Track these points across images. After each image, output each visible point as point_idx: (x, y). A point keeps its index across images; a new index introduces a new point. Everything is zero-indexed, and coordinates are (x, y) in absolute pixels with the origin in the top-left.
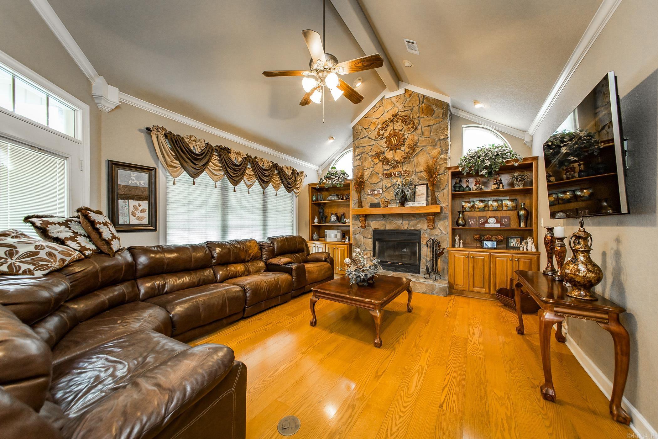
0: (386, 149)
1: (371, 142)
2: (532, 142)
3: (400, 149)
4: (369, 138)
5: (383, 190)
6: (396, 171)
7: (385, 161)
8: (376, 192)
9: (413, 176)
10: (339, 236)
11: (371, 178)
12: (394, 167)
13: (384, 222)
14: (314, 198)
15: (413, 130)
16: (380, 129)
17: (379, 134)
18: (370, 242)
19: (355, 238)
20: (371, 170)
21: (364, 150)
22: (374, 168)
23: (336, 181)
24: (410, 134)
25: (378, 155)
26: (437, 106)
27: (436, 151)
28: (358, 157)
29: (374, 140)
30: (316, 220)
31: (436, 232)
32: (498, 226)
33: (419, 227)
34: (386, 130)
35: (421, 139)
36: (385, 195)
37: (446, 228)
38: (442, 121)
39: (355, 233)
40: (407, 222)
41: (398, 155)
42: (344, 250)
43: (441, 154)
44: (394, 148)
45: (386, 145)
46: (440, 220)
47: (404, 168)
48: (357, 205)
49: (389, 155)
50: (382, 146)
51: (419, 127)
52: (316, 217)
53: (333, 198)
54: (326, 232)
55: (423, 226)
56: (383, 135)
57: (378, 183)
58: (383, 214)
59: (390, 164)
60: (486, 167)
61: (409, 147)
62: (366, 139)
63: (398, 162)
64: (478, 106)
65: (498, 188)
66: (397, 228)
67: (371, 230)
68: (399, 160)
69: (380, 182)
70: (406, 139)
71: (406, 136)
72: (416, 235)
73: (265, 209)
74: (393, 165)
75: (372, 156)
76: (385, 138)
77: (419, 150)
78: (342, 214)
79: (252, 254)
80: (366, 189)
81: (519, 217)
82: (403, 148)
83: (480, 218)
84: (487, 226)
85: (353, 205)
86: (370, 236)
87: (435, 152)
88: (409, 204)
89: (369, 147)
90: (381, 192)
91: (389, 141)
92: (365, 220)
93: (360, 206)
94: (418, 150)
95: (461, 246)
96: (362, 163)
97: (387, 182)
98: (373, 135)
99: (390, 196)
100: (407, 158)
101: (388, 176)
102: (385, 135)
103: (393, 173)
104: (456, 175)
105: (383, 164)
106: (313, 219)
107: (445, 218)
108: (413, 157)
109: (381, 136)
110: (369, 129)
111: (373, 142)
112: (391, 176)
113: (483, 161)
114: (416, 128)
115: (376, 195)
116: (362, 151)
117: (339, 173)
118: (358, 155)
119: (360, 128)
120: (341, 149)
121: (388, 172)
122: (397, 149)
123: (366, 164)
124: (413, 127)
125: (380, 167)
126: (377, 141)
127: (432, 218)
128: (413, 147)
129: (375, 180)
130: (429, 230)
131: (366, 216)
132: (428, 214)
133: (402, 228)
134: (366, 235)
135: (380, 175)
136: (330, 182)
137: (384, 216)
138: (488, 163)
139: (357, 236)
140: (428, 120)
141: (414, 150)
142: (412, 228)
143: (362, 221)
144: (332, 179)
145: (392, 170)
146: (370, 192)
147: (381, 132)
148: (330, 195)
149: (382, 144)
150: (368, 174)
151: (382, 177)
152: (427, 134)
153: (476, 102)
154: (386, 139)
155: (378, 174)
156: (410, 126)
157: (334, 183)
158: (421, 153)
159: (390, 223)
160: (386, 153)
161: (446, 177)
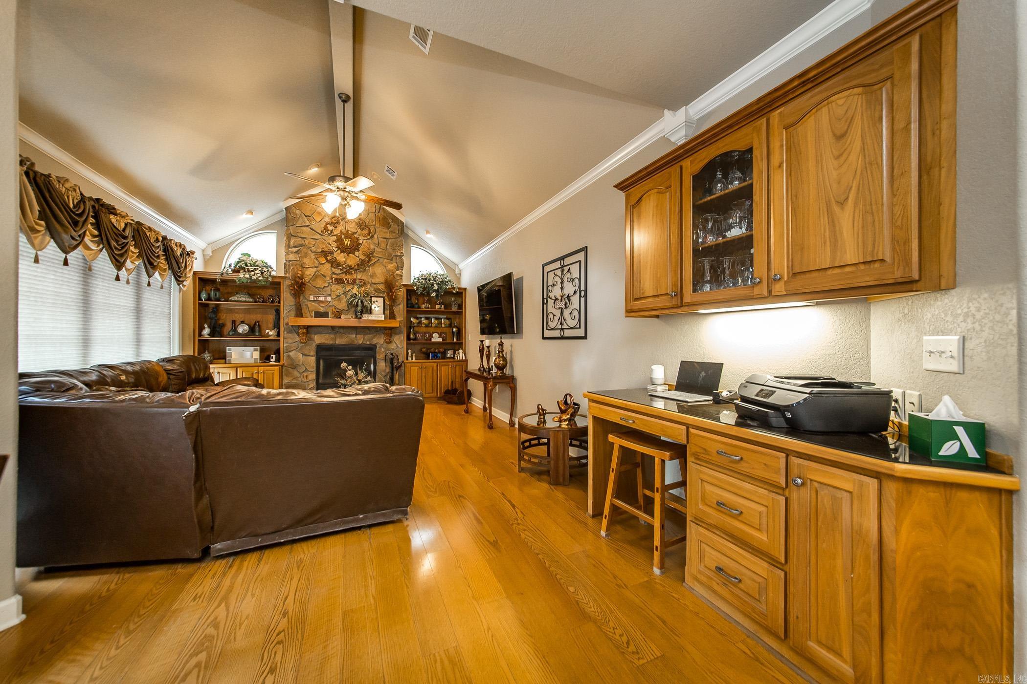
0: (336, 249)
1: (315, 234)
2: (460, 274)
3: (354, 254)
4: (312, 229)
5: (332, 297)
6: (349, 277)
7: (335, 263)
8: (322, 299)
9: (369, 287)
10: (257, 355)
11: (314, 280)
12: (346, 273)
13: (332, 336)
14: (204, 296)
15: (369, 237)
16: (328, 224)
17: (326, 228)
18: (312, 360)
19: (289, 356)
20: (315, 270)
21: (303, 242)
22: (318, 269)
23: (257, 275)
24: (365, 241)
25: (325, 254)
26: (393, 221)
27: (392, 265)
28: (294, 250)
29: (320, 234)
30: (206, 331)
31: (393, 346)
32: (440, 340)
33: (375, 341)
34: (336, 227)
35: (377, 249)
36: (335, 303)
37: (401, 342)
38: (397, 238)
39: (289, 350)
40: (362, 336)
41: (352, 260)
42: (273, 374)
43: (397, 270)
44: (350, 250)
45: (336, 244)
46: (396, 334)
47: (359, 276)
48: (293, 313)
49: (341, 257)
50: (330, 245)
51: (376, 236)
52: (206, 326)
53: (244, 299)
54: (230, 350)
55: (379, 340)
56: (332, 231)
57: (324, 287)
58: (331, 326)
59: (341, 268)
60: (435, 291)
61: (364, 254)
62: (308, 229)
63: (350, 267)
64: (428, 236)
65: (440, 308)
66: (350, 342)
67: (314, 345)
68: (353, 266)
69: (328, 286)
70: (361, 244)
71: (361, 242)
72: (372, 348)
73: (138, 312)
74: (345, 270)
75: (315, 253)
76: (335, 235)
77: (376, 260)
78: (255, 323)
79: (162, 384)
80: (307, 293)
81: (453, 333)
82: (357, 253)
83: (425, 333)
84: (433, 340)
85: (285, 312)
86: (313, 353)
87: (391, 266)
88: (366, 317)
89: (312, 240)
90: (329, 299)
91: (339, 241)
92: (308, 333)
93: (299, 314)
94: (374, 260)
95: (414, 359)
96: (301, 258)
97: (338, 289)
98: (319, 227)
99: (343, 305)
100: (362, 265)
101: (339, 281)
102: (335, 233)
103: (346, 279)
104: (410, 292)
105: (332, 266)
106: (201, 329)
107: (400, 333)
108: (369, 267)
109: (329, 232)
110: (311, 218)
111: (319, 237)
112: (343, 282)
113: (432, 285)
114: (372, 237)
115: (322, 302)
116: (301, 243)
117: (260, 265)
118: (295, 247)
119: (298, 212)
120: (255, 227)
121: (338, 277)
122: (350, 253)
123: (306, 261)
124: (369, 234)
125: (326, 268)
126: (324, 236)
127: (389, 332)
128: (369, 256)
129: (320, 283)
130: (385, 344)
131: (308, 328)
132: (386, 328)
133: (356, 342)
134: (306, 353)
135: (328, 279)
136: (247, 276)
137: (333, 328)
138: (436, 287)
139: (291, 354)
140: (385, 232)
141: (370, 260)
142: (368, 343)
143: (303, 333)
144: (249, 271)
145: (343, 275)
146: (313, 297)
147: (330, 228)
148: (237, 293)
149: (330, 242)
150: (310, 275)
151: (331, 281)
152: (383, 245)
153: (428, 232)
154: (335, 237)
155: (325, 277)
156: (366, 232)
157: (254, 277)
158: (377, 264)
159: (341, 337)
160: (335, 254)
161: (402, 294)
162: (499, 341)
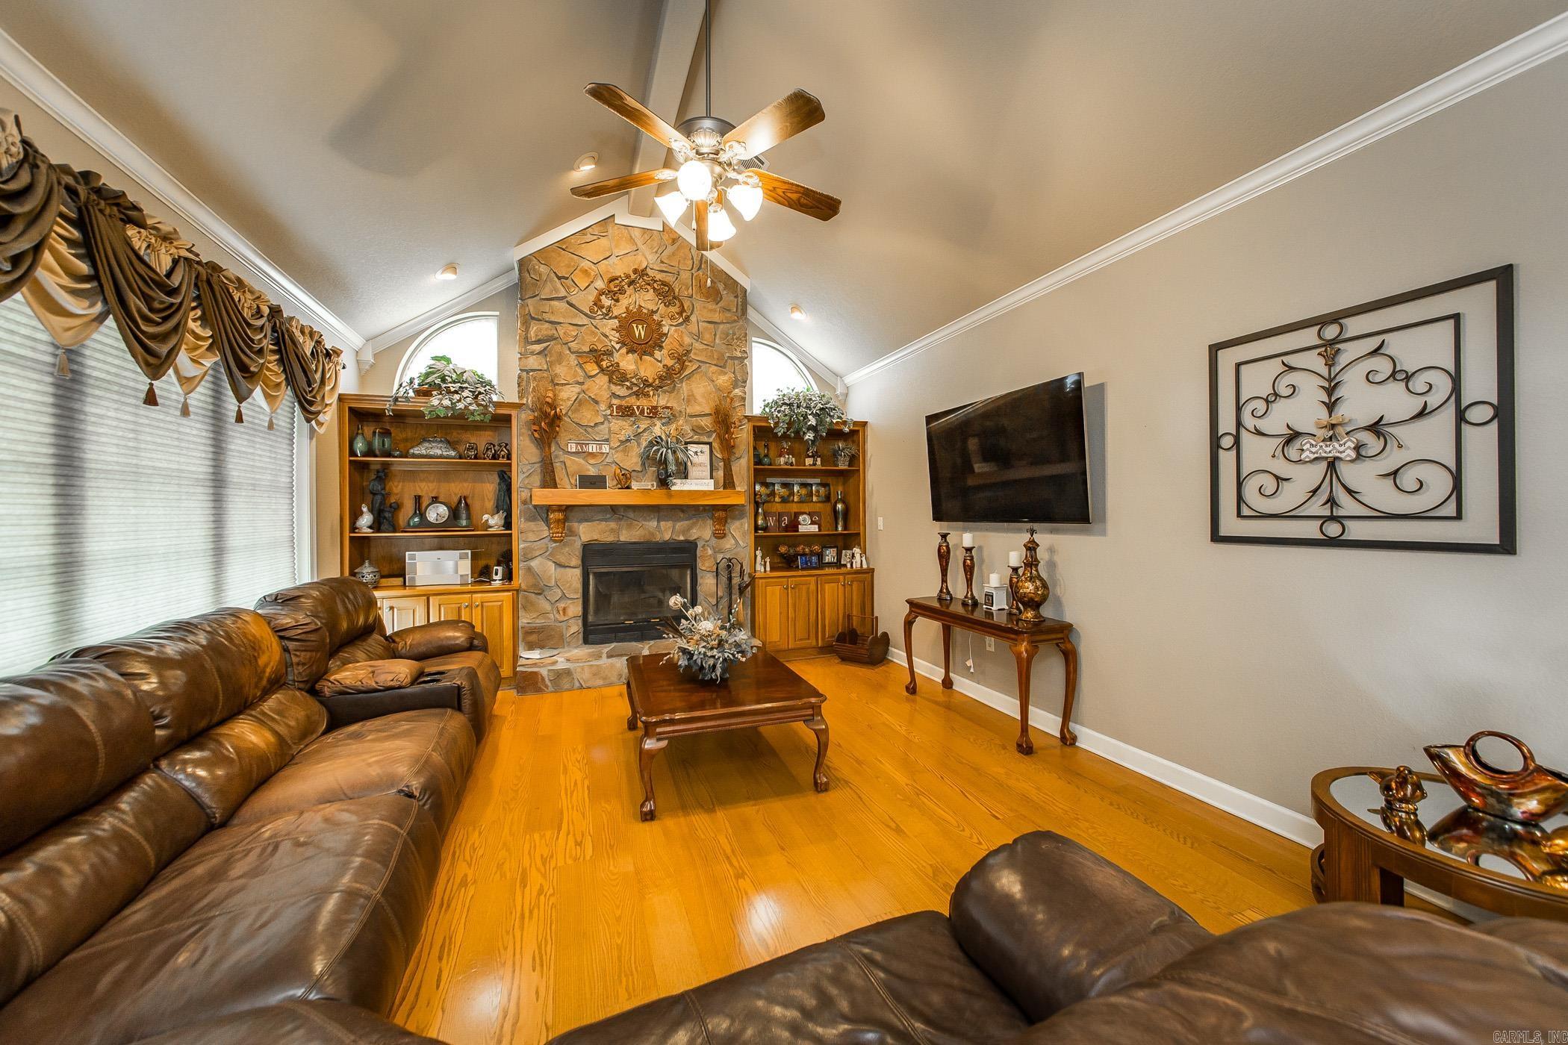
0: (617, 346)
1: (576, 316)
2: (847, 395)
3: (652, 355)
4: (571, 305)
5: (612, 445)
6: (643, 402)
7: (616, 375)
8: (592, 448)
9: (681, 422)
10: (466, 567)
11: (576, 411)
12: (637, 394)
13: (613, 525)
14: (360, 446)
15: (681, 320)
16: (602, 293)
17: (597, 303)
18: (575, 576)
19: (529, 569)
20: (577, 389)
21: (555, 332)
22: (585, 387)
23: (464, 402)
24: (674, 328)
25: (597, 355)
26: (726, 287)
27: (726, 378)
28: (538, 348)
29: (586, 315)
30: (366, 520)
31: (728, 543)
32: (815, 528)
33: (694, 534)
34: (617, 301)
35: (697, 345)
36: (618, 457)
37: (744, 534)
38: (735, 321)
39: (529, 556)
40: (670, 524)
41: (649, 368)
42: (501, 607)
43: (734, 388)
44: (643, 348)
45: (617, 335)
46: (734, 518)
47: (662, 400)
48: (537, 479)
49: (628, 362)
50: (606, 336)
51: (693, 318)
52: (365, 509)
53: (439, 452)
54: (413, 558)
55: (702, 532)
56: (609, 309)
57: (596, 424)
58: (611, 506)
59: (628, 384)
60: (812, 428)
61: (671, 356)
62: (563, 305)
63: (646, 383)
64: (797, 315)
65: (814, 464)
66: (647, 538)
67: (578, 545)
68: (650, 381)
69: (602, 423)
70: (666, 335)
71: (665, 330)
72: (685, 554)
74: (635, 389)
75: (579, 354)
76: (616, 317)
77: (694, 368)
78: (460, 502)
80: (563, 437)
81: (835, 512)
82: (658, 354)
83: (780, 515)
84: (802, 529)
85: (522, 477)
86: (576, 561)
87: (723, 380)
88: (679, 485)
89: (571, 328)
90: (606, 449)
91: (625, 327)
92: (566, 520)
93: (549, 480)
94: (691, 367)
95: (768, 569)
96: (551, 364)
97: (623, 428)
98: (585, 300)
99: (632, 461)
100: (669, 378)
101: (626, 412)
102: (616, 312)
103: (638, 407)
104: (763, 432)
105: (610, 381)
106: (356, 515)
107: (742, 516)
108: (681, 381)
109: (604, 310)
110: (569, 282)
111: (585, 320)
112: (633, 414)
113: (805, 417)
114: (687, 319)
115: (592, 455)
116: (550, 333)
117: (469, 379)
118: (539, 342)
119: (543, 269)
120: (458, 304)
121: (624, 403)
122: (645, 353)
123: (560, 370)
124: (680, 314)
125: (600, 386)
126: (594, 318)
127: (721, 514)
128: (682, 358)
129: (587, 416)
130: (714, 541)
131: (568, 510)
132: (715, 508)
133: (658, 538)
134: (562, 560)
135: (603, 407)
136: (447, 402)
137: (614, 509)
138: (812, 421)
139: (534, 564)
140: (711, 310)
141: (683, 368)
142: (682, 538)
143: (558, 521)
144: (449, 392)
145: (633, 401)
146: (574, 445)
147: (606, 302)
148: (425, 440)
149: (607, 331)
150: (568, 399)
151: (609, 412)
152: (707, 337)
153: (796, 307)
154: (616, 321)
155: (597, 402)
156: (674, 309)
157: (460, 406)
158: (696, 376)
159: (630, 526)
160: (616, 355)
161: (743, 436)
162: (1027, 537)
